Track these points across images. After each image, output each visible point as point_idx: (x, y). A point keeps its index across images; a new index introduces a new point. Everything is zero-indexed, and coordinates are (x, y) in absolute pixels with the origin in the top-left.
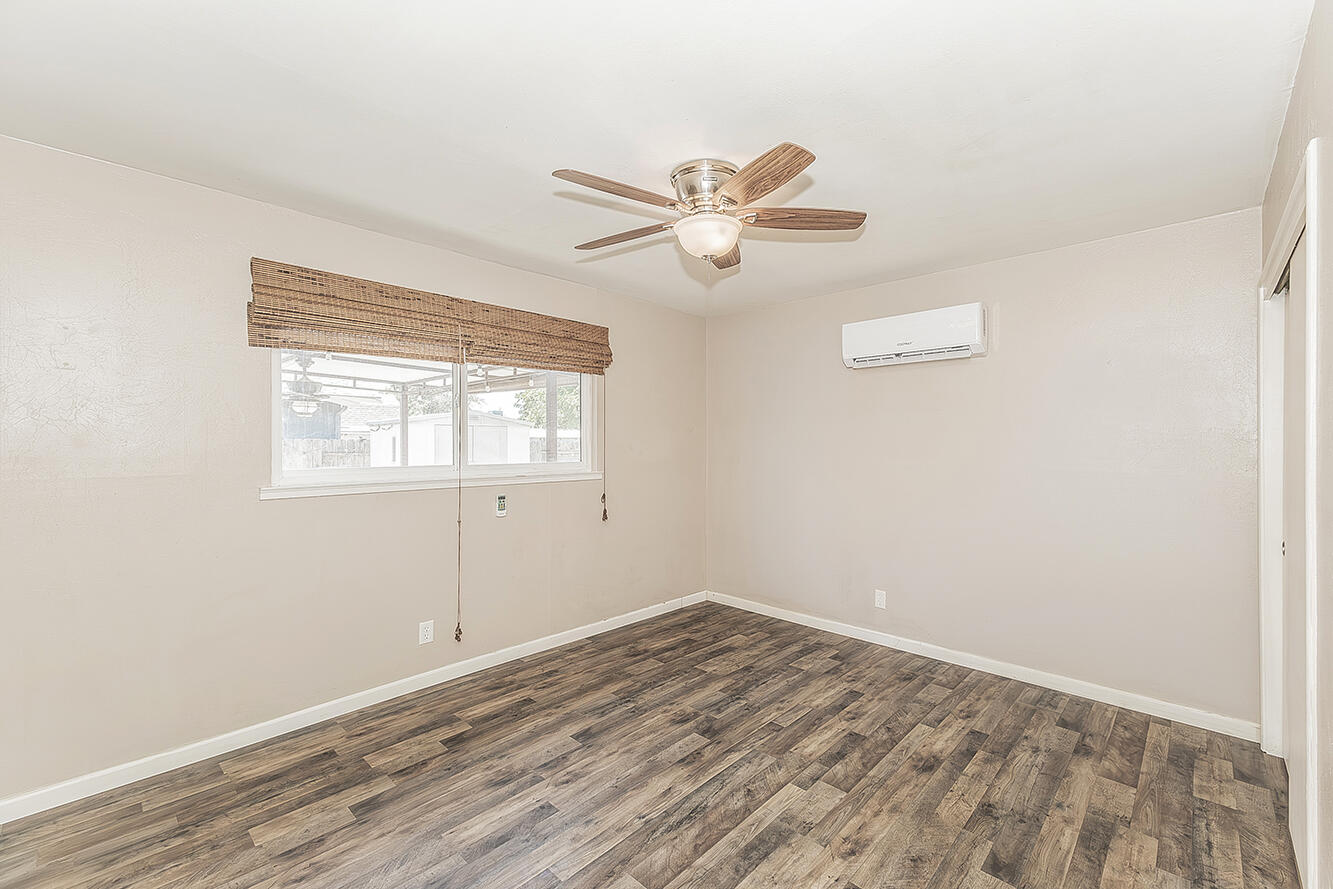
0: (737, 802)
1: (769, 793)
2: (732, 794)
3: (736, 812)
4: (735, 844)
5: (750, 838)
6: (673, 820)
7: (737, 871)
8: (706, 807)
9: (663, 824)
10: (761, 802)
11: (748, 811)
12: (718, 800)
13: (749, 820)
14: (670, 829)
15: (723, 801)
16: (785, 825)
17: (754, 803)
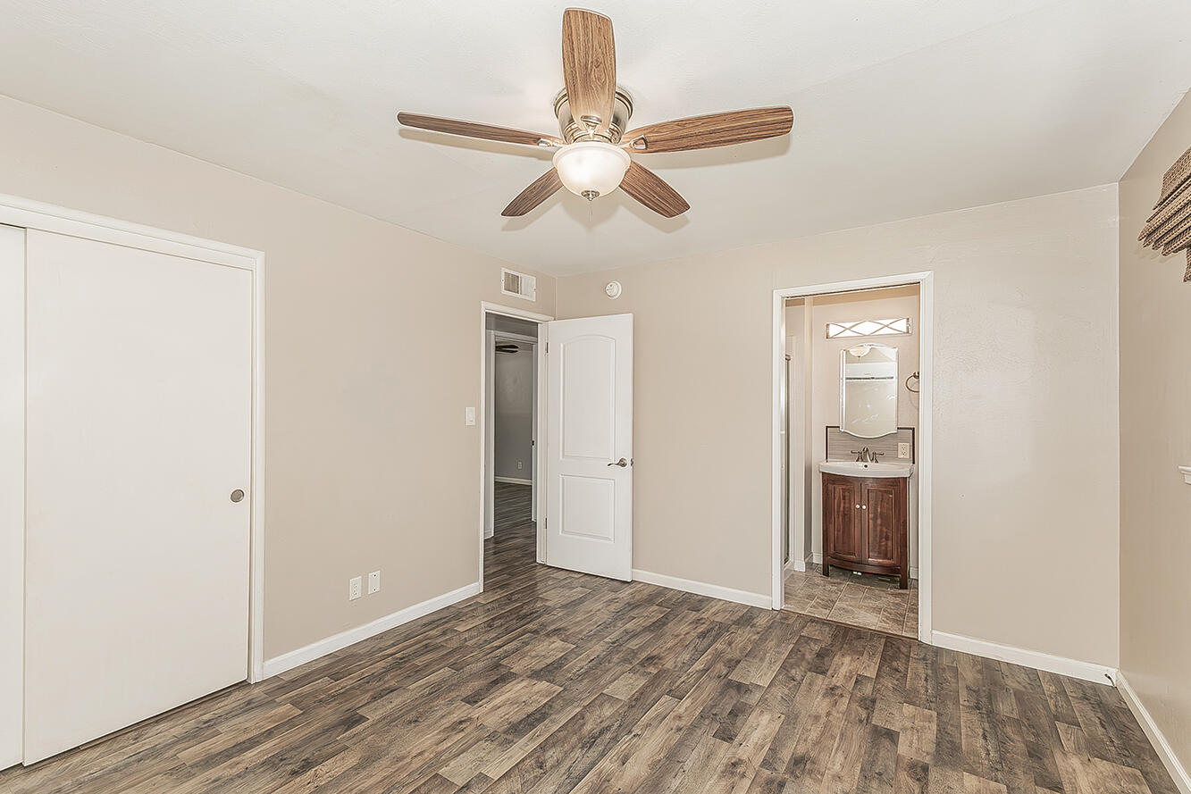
0: (552, 755)
1: (520, 766)
2: (559, 763)
3: (554, 745)
4: (552, 721)
5: (541, 727)
6: (608, 736)
7: (551, 706)
8: (582, 748)
9: (615, 731)
10: (529, 756)
11: (543, 747)
12: (572, 755)
13: (542, 739)
14: (608, 729)
15: (566, 754)
16: (510, 737)
17: (535, 756)
